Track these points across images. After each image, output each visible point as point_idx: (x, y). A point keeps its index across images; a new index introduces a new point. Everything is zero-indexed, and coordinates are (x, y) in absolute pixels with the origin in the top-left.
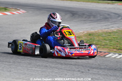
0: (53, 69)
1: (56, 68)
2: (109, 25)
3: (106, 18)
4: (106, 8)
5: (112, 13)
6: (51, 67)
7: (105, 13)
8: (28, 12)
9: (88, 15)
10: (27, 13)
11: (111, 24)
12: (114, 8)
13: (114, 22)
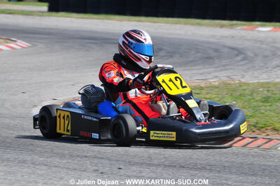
0: (37, 167)
1: (46, 165)
2: (209, 73)
3: (209, 58)
4: (214, 36)
5: (224, 46)
6: (33, 164)
7: (209, 48)
8: (34, 45)
9: (168, 53)
10: (31, 49)
11: (216, 71)
12: (233, 37)
13: (224, 66)
